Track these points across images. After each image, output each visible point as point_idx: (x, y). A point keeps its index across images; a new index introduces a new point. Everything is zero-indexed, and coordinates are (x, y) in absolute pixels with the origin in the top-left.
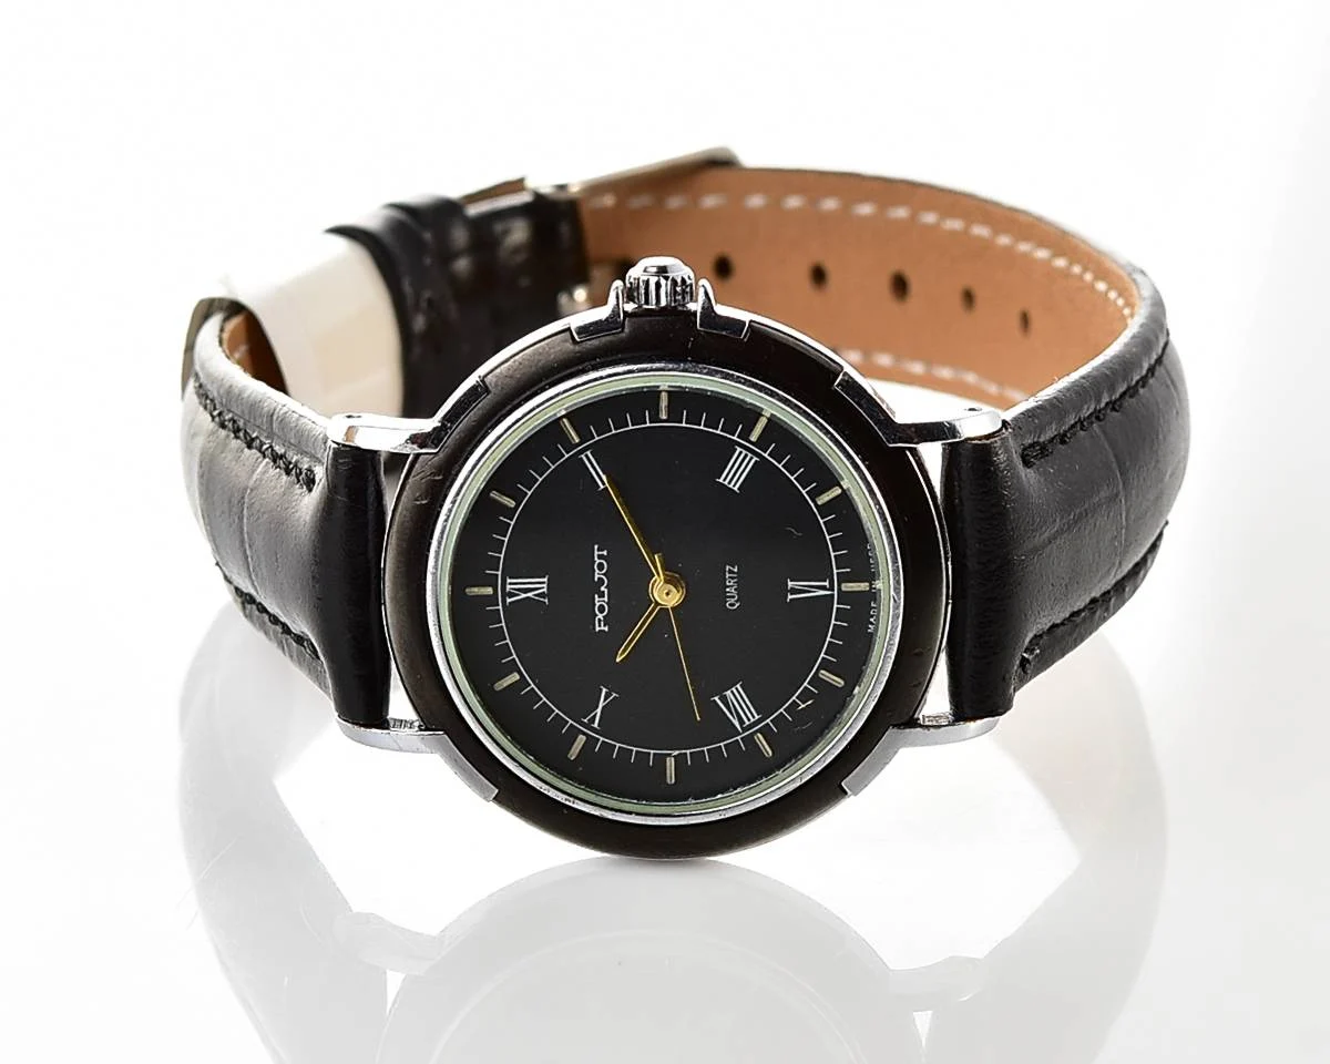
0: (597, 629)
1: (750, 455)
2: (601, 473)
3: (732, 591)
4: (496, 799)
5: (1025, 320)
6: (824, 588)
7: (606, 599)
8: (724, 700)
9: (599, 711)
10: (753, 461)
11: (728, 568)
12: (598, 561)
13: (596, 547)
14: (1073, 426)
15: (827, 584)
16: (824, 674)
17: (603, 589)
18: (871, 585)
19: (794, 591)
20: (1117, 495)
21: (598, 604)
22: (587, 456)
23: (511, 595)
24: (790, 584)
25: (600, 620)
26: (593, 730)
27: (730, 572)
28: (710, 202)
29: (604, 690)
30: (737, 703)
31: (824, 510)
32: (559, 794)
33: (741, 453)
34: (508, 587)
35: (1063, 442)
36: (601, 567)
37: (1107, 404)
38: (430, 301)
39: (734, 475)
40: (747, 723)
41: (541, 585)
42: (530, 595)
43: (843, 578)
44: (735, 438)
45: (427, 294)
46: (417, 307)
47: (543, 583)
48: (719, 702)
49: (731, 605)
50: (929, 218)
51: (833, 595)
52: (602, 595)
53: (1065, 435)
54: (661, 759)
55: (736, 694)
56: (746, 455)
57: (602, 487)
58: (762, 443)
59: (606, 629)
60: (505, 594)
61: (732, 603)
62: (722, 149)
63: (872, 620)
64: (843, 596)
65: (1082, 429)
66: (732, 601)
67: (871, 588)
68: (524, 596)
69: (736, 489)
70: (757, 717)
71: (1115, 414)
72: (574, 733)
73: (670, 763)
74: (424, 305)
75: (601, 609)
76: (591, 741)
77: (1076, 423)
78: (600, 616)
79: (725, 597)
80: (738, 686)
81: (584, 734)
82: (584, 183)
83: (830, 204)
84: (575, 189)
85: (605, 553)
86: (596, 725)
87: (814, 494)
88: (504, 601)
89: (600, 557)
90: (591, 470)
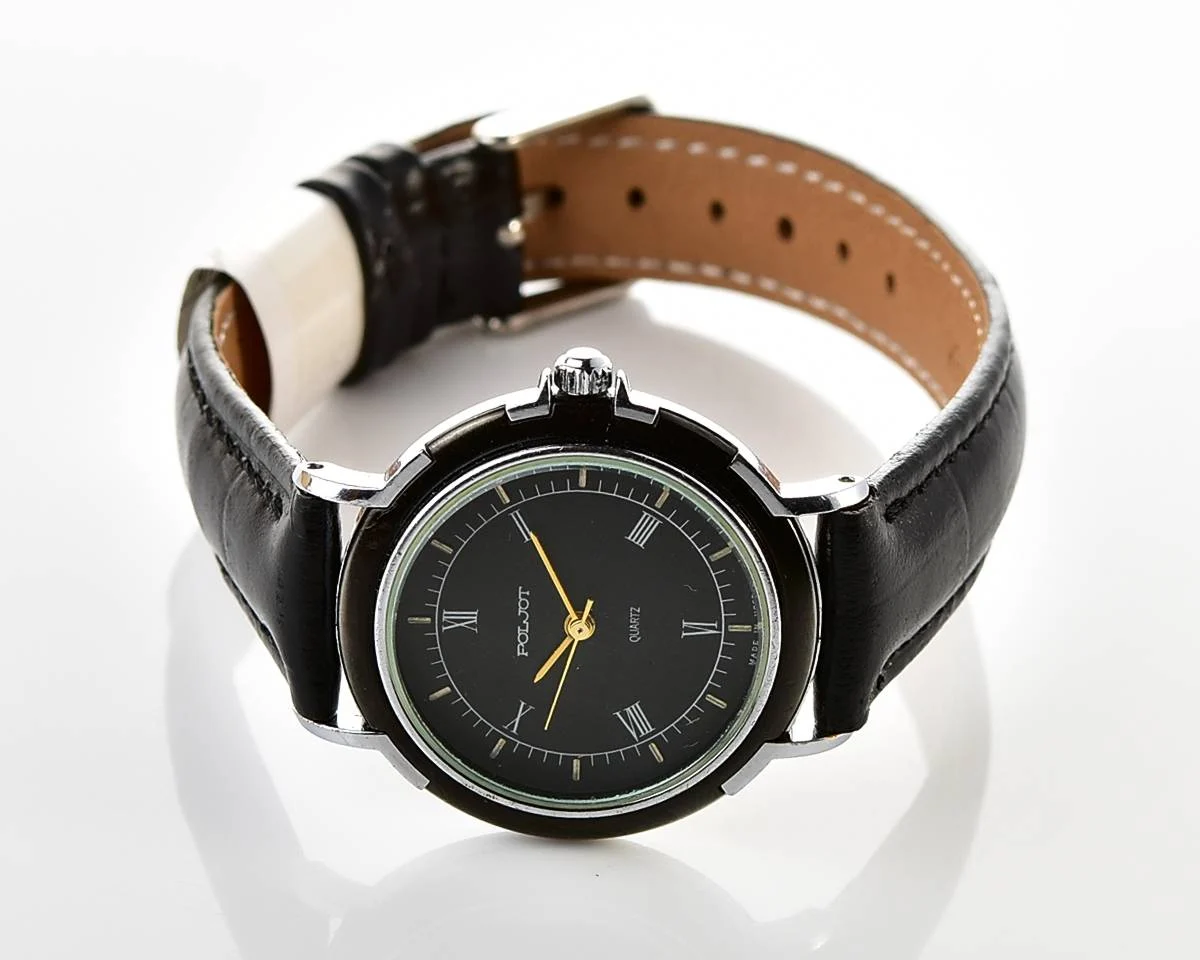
0: (519, 654)
1: (655, 519)
2: (527, 529)
3: (634, 627)
4: (427, 787)
5: (890, 281)
6: (713, 628)
7: (527, 631)
8: (624, 715)
9: (517, 720)
10: (657, 524)
11: (631, 609)
12: (521, 600)
13: (520, 588)
14: (929, 476)
15: (716, 625)
16: (710, 698)
17: (524, 622)
18: (753, 627)
19: (687, 630)
20: (963, 528)
21: (520, 635)
22: (515, 514)
23: (447, 624)
24: (684, 624)
25: (521, 647)
26: (513, 735)
27: (634, 612)
28: (627, 143)
29: (523, 704)
30: (636, 719)
31: (716, 565)
32: (481, 790)
33: (647, 516)
34: (444, 618)
35: (920, 492)
36: (524, 604)
37: (959, 446)
38: (390, 248)
39: (641, 534)
40: (643, 734)
41: (472, 617)
42: (462, 624)
43: (729, 621)
44: (642, 504)
45: (387, 241)
46: (378, 255)
47: (474, 615)
48: (620, 716)
49: (635, 639)
50: (813, 177)
51: (721, 634)
52: (524, 627)
53: (922, 485)
54: (569, 761)
55: (635, 711)
56: (651, 519)
57: (527, 540)
58: (665, 509)
59: (526, 654)
60: (441, 624)
61: (635, 638)
62: (640, 98)
63: (753, 655)
64: (729, 636)
65: (936, 475)
66: (634, 636)
67: (753, 630)
68: (457, 625)
69: (641, 545)
70: (651, 730)
71: (965, 452)
72: (496, 737)
73: (576, 764)
74: (384, 251)
75: (523, 638)
76: (509, 744)
77: (932, 472)
78: (522, 644)
79: (629, 632)
80: (637, 704)
81: (504, 738)
82: (523, 135)
83: (728, 153)
84: (514, 141)
85: (528, 593)
86: (514, 731)
87: (708, 553)
88: (440, 629)
89: (523, 596)
90: (519, 525)
